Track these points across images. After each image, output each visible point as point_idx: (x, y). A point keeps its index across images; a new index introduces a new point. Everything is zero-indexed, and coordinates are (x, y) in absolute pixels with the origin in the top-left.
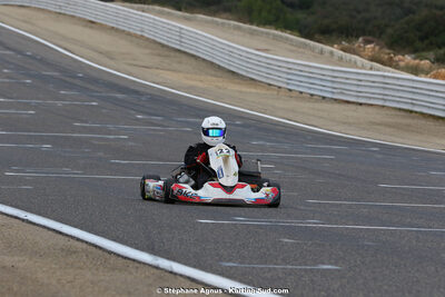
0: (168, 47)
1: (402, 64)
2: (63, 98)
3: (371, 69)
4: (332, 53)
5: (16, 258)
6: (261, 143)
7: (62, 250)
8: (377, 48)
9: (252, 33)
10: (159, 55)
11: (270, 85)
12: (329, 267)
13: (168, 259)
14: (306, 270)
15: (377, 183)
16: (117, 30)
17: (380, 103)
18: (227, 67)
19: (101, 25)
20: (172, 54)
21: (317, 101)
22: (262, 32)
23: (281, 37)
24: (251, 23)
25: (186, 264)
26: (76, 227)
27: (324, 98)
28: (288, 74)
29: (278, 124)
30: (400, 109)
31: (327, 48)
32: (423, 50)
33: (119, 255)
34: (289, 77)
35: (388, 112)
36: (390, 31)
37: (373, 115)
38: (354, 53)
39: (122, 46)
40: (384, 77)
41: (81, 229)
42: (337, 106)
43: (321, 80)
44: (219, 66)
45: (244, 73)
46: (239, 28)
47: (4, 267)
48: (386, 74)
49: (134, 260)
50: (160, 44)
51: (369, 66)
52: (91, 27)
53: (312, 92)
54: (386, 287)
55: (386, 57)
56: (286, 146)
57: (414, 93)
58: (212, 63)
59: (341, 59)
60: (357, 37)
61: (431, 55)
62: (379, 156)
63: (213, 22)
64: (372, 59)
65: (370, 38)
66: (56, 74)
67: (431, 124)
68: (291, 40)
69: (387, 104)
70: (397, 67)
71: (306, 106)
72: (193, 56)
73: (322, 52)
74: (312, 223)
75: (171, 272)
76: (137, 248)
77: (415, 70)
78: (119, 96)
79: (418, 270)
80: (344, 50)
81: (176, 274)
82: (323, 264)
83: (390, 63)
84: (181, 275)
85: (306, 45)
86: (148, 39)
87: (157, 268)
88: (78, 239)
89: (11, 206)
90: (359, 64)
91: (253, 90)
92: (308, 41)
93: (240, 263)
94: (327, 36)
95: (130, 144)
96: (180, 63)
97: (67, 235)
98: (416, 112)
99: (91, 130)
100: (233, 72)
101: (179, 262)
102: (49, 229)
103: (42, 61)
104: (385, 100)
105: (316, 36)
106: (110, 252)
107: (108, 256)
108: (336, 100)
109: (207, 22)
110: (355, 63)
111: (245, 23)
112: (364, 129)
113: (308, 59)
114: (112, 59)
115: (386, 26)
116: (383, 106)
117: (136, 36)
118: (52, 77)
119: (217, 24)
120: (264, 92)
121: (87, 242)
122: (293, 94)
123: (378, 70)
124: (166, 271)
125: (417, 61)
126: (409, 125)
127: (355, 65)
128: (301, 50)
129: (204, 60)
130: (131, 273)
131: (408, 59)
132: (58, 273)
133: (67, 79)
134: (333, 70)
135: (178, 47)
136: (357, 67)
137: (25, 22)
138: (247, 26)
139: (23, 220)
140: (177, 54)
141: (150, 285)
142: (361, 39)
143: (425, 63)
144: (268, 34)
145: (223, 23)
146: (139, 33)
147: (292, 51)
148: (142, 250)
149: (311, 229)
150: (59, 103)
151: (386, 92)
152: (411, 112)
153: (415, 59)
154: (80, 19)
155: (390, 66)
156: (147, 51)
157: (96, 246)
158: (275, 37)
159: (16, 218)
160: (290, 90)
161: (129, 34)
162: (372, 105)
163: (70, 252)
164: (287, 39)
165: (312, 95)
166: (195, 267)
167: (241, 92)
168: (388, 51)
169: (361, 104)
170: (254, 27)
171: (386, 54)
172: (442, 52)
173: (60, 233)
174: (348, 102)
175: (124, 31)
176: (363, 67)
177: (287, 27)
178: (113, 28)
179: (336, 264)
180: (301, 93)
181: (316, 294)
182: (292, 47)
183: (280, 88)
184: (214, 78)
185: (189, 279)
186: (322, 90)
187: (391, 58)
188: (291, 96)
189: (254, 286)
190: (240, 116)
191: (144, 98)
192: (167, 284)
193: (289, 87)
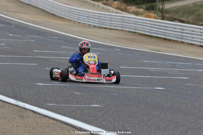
1: (131, 11)
3: (117, 13)
4: (99, 6)
6: (66, 47)
8: (119, 3)
10: (20, 6)
11: (70, 20)
12: (96, 106)
13: (23, 102)
14: (86, 107)
15: (119, 66)
17: (121, 29)
18: (50, 12)
20: (26, 6)
21: (91, 27)
25: (31, 104)
27: (95, 26)
29: (74, 38)
30: (130, 32)
31: (97, 3)
32: (140, 4)
34: (79, 16)
35: (124, 33)
37: (117, 34)
38: (109, 5)
40: (123, 17)
42: (101, 30)
43: (94, 18)
44: (47, 12)
45: (58, 15)
48: (123, 15)
49: (7, 103)
54: (122, 115)
55: (123, 7)
57: (136, 24)
58: (44, 10)
59: (103, 8)
61: (144, 6)
62: (120, 53)
64: (117, 8)
67: (144, 38)
69: (124, 29)
70: (128, 12)
71: (87, 30)
72: (35, 7)
73: (94, 5)
75: (24, 108)
76: (9, 97)
77: (137, 14)
79: (137, 107)
80: (104, 4)
81: (26, 109)
82: (94, 104)
83: (125, 10)
84: (29, 110)
87: (18, 106)
90: (111, 10)
91: (63, 23)
93: (56, 104)
95: (6, 47)
96: (29, 10)
98: (137, 33)
100: (53, 15)
101: (28, 103)
104: (123, 27)
108: (100, 27)
112: (113, 41)
113: (88, 9)
120: (67, 23)
123: (120, 13)
124: (22, 108)
125: (138, 9)
126: (133, 39)
127: (109, 11)
128: (85, 4)
129: (40, 9)
130: (6, 109)
131: (133, 8)
134: (100, 14)
135: (28, 3)
136: (110, 12)
140: (28, 6)
141: (14, 114)
143: (141, 10)
147: (81, 5)
148: (11, 98)
151: (123, 24)
152: (135, 33)
153: (137, 8)
155: (125, 11)
156: (14, 5)
160: (80, 23)
162: (117, 30)
165: (90, 25)
166: (35, 106)
167: (57, 23)
168: (124, 5)
169: (112, 29)
171: (123, 6)
172: (149, 5)
174: (106, 28)
176: (113, 12)
179: (100, 104)
180: (84, 24)
181: (90, 118)
182: (80, 3)
183: (75, 21)
184: (45, 17)
185: (33, 111)
186: (94, 23)
187: (126, 8)
188: (80, 26)
189: (62, 115)
190: (57, 35)
191: (12, 27)
192: (22, 114)
193: (79, 21)
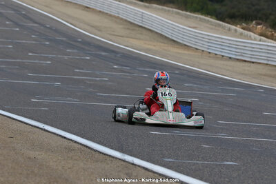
0: (134, 24)
2: (68, 54)
3: (260, 41)
4: (236, 30)
5: (37, 153)
6: (191, 85)
7: (66, 148)
8: (264, 28)
9: (187, 17)
10: (128, 29)
11: (197, 49)
12: (231, 163)
13: (131, 155)
14: (217, 165)
15: (262, 112)
16: (103, 13)
17: (265, 62)
18: (171, 37)
19: (93, 9)
20: (137, 29)
21: (226, 60)
22: (193, 17)
23: (205, 20)
24: (186, 10)
25: (141, 159)
26: (74, 134)
27: (230, 58)
28: (208, 42)
29: (202, 73)
31: (233, 27)
33: (101, 153)
34: (209, 44)
35: (270, 68)
36: (272, 17)
37: (260, 69)
38: (249, 30)
39: (106, 23)
40: (268, 46)
41: (78, 135)
42: (239, 64)
43: (229, 47)
44: (166, 37)
45: (181, 42)
46: (178, 13)
47: (30, 158)
48: (269, 44)
49: (110, 156)
50: (129, 22)
51: (259, 39)
52: (87, 11)
53: (223, 54)
54: (266, 177)
55: (270, 33)
56: (206, 88)
58: (162, 35)
59: (241, 34)
60: (252, 21)
62: (264, 95)
63: (162, 9)
64: (261, 35)
65: (260, 22)
66: (64, 39)
68: (211, 22)
69: (269, 63)
71: (219, 63)
72: (150, 30)
73: (229, 30)
74: (221, 136)
75: (133, 164)
76: (112, 149)
78: (103, 54)
80: (244, 29)
81: (135, 165)
82: (227, 161)
83: (271, 37)
84: (139, 166)
85: (220, 25)
86: (122, 19)
87: (124, 161)
88: (76, 142)
89: (35, 120)
90: (253, 37)
91: (186, 52)
92: (221, 23)
93: (176, 159)
94: (233, 20)
95: (110, 83)
96: (141, 34)
97: (69, 139)
99: (86, 75)
100: (174, 41)
101: (138, 158)
102: (57, 135)
103: (56, 31)
104: (268, 60)
105: (227, 20)
106: (96, 151)
107: (93, 153)
108: (238, 59)
109: (159, 9)
110: (250, 36)
111: (182, 10)
112: (255, 78)
113: (221, 34)
114: (99, 30)
115: (270, 14)
116: (267, 64)
117: (114, 16)
118: (62, 41)
119: (165, 11)
120: (193, 53)
121: (81, 144)
122: (211, 55)
123: (265, 42)
124: (129, 163)
127: (250, 38)
128: (217, 28)
129: (157, 33)
130: (108, 164)
132: (63, 163)
133: (71, 42)
134: (237, 41)
135: (141, 24)
136: (251, 40)
137: (47, 6)
138: (184, 12)
139: (42, 129)
140: (140, 29)
141: (119, 171)
142: (254, 22)
144: (197, 17)
145: (169, 11)
146: (117, 15)
147: (212, 29)
148: (115, 150)
149: (221, 139)
150: (66, 57)
151: (269, 55)
154: (80, 5)
155: (272, 39)
156: (121, 26)
157: (87, 147)
158: (201, 20)
159: (38, 127)
160: (210, 53)
161: (110, 15)
162: (260, 63)
163: (70, 150)
164: (208, 21)
165: (223, 56)
166: (147, 161)
167: (179, 53)
168: (270, 30)
169: (253, 63)
170: (188, 13)
171: (269, 31)
173: (65, 138)
174: (245, 61)
175: (107, 14)
176: (255, 40)
177: (208, 13)
178: (100, 11)
179: (235, 161)
180: (216, 54)
181: (222, 179)
182: (211, 26)
183: (203, 51)
184: (162, 44)
185: (144, 168)
186: (229, 53)
187: (273, 34)
188: (210, 57)
189: (184, 174)
190: (178, 68)
191: (119, 55)
192: (130, 171)
193: (209, 51)
